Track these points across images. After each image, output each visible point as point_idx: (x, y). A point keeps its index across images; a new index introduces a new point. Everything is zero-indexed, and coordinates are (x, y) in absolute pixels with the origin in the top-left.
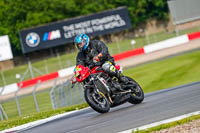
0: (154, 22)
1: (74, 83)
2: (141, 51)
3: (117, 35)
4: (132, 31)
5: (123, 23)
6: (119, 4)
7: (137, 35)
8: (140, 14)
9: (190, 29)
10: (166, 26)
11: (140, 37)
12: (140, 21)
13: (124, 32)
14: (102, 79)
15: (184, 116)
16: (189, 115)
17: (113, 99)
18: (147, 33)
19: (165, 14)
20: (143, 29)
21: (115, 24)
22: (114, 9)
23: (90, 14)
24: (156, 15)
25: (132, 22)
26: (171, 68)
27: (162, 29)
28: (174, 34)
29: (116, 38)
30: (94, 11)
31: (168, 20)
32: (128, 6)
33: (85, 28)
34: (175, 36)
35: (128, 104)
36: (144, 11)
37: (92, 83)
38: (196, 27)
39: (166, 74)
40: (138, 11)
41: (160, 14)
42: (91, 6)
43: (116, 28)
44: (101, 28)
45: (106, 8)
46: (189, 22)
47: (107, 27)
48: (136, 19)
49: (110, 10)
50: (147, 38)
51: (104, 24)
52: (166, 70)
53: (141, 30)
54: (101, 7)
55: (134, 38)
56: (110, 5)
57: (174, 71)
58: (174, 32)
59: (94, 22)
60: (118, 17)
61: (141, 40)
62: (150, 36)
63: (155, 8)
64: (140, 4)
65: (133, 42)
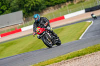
37: (44, 35)
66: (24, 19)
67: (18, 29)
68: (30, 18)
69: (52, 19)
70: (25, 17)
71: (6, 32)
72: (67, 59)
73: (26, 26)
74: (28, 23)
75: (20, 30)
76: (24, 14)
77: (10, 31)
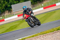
0: (7, 12)
1: (23, 19)
2: (4, 20)
4: (1, 14)
7: (2, 16)
9: (18, 14)
10: (11, 13)
11: (3, 16)
14: (32, 18)
18: (5, 15)
19: (11, 9)
20: (4, 13)
24: (8, 9)
26: (12, 25)
27: (10, 13)
28: (13, 15)
31: (12, 11)
34: (14, 16)
36: (4, 8)
38: (20, 13)
39: (11, 27)
40: (2, 8)
48: (2, 11)
50: (5, 16)
52: (11, 26)
53: (3, 14)
57: (13, 26)
58: (13, 14)
61: (4, 17)
62: (6, 16)
64: (3, 6)
65: (1, 18)
66: (32, 6)
68: (35, 5)
69: (49, 6)
72: (58, 30)
74: (34, 8)
76: (32, 3)
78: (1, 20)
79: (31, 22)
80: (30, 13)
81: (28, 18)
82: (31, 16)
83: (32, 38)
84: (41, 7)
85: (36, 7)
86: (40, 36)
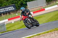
2: (19, 17)
3: (12, 12)
4: (17, 11)
5: (14, 9)
6: (13, 3)
7: (18, 12)
8: (19, 6)
11: (19, 13)
12: (19, 8)
13: (14, 11)
14: (29, 19)
15: (32, 35)
16: (33, 35)
17: (32, 25)
21: (12, 9)
22: (11, 5)
23: (4, 6)
25: (17, 8)
29: (12, 13)
30: (5, 5)
32: (15, 4)
33: (3, 10)
35: (35, 26)
36: (20, 5)
37: (26, 20)
40: (18, 5)
41: (25, 6)
42: (4, 4)
43: (12, 10)
44: (7, 10)
45: (9, 5)
46: (33, 8)
47: (9, 10)
48: (18, 8)
49: (10, 5)
51: (8, 9)
53: (19, 11)
54: (8, 4)
55: (17, 13)
56: (10, 4)
59: (5, 9)
60: (12, 7)
63: (23, 4)
64: (19, 3)
65: (17, 14)
66: (47, 3)
67: (43, 9)
68: (50, 2)
70: (47, 2)
71: (36, 11)
73: (47, 7)
74: (49, 5)
75: (44, 10)
77: (38, 10)
78: (17, 16)
79: (28, 24)
80: (27, 14)
81: (25, 20)
82: (29, 17)
83: (47, 34)
84: (56, 5)
85: (51, 5)
86: (54, 32)
